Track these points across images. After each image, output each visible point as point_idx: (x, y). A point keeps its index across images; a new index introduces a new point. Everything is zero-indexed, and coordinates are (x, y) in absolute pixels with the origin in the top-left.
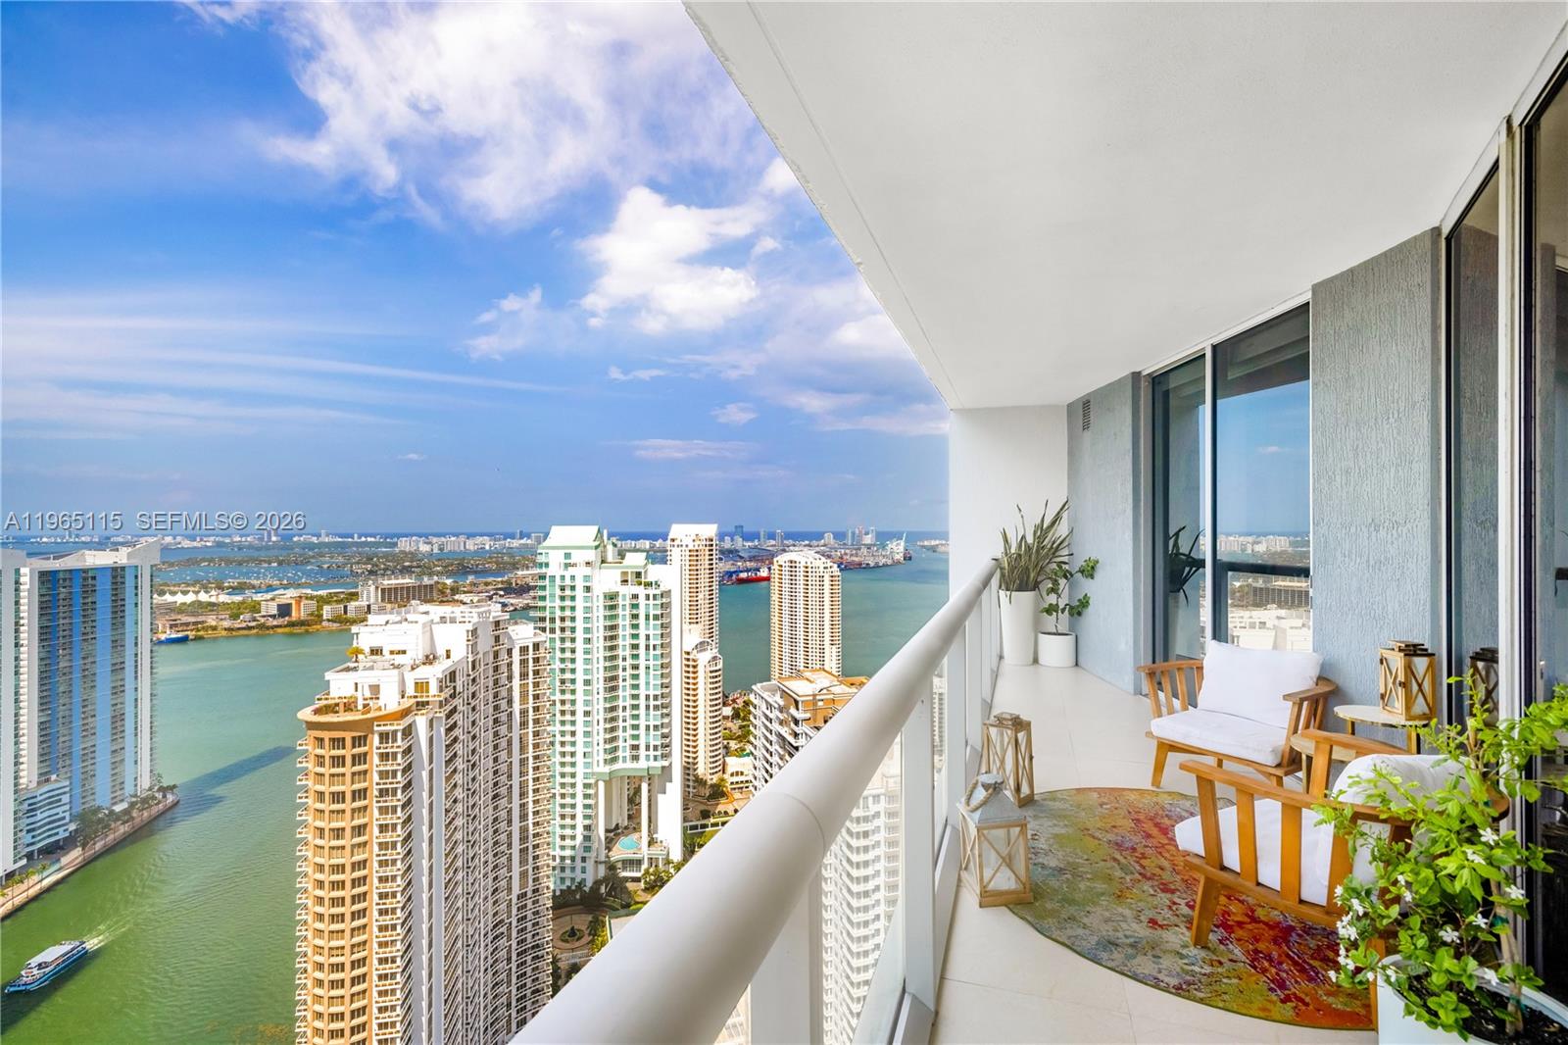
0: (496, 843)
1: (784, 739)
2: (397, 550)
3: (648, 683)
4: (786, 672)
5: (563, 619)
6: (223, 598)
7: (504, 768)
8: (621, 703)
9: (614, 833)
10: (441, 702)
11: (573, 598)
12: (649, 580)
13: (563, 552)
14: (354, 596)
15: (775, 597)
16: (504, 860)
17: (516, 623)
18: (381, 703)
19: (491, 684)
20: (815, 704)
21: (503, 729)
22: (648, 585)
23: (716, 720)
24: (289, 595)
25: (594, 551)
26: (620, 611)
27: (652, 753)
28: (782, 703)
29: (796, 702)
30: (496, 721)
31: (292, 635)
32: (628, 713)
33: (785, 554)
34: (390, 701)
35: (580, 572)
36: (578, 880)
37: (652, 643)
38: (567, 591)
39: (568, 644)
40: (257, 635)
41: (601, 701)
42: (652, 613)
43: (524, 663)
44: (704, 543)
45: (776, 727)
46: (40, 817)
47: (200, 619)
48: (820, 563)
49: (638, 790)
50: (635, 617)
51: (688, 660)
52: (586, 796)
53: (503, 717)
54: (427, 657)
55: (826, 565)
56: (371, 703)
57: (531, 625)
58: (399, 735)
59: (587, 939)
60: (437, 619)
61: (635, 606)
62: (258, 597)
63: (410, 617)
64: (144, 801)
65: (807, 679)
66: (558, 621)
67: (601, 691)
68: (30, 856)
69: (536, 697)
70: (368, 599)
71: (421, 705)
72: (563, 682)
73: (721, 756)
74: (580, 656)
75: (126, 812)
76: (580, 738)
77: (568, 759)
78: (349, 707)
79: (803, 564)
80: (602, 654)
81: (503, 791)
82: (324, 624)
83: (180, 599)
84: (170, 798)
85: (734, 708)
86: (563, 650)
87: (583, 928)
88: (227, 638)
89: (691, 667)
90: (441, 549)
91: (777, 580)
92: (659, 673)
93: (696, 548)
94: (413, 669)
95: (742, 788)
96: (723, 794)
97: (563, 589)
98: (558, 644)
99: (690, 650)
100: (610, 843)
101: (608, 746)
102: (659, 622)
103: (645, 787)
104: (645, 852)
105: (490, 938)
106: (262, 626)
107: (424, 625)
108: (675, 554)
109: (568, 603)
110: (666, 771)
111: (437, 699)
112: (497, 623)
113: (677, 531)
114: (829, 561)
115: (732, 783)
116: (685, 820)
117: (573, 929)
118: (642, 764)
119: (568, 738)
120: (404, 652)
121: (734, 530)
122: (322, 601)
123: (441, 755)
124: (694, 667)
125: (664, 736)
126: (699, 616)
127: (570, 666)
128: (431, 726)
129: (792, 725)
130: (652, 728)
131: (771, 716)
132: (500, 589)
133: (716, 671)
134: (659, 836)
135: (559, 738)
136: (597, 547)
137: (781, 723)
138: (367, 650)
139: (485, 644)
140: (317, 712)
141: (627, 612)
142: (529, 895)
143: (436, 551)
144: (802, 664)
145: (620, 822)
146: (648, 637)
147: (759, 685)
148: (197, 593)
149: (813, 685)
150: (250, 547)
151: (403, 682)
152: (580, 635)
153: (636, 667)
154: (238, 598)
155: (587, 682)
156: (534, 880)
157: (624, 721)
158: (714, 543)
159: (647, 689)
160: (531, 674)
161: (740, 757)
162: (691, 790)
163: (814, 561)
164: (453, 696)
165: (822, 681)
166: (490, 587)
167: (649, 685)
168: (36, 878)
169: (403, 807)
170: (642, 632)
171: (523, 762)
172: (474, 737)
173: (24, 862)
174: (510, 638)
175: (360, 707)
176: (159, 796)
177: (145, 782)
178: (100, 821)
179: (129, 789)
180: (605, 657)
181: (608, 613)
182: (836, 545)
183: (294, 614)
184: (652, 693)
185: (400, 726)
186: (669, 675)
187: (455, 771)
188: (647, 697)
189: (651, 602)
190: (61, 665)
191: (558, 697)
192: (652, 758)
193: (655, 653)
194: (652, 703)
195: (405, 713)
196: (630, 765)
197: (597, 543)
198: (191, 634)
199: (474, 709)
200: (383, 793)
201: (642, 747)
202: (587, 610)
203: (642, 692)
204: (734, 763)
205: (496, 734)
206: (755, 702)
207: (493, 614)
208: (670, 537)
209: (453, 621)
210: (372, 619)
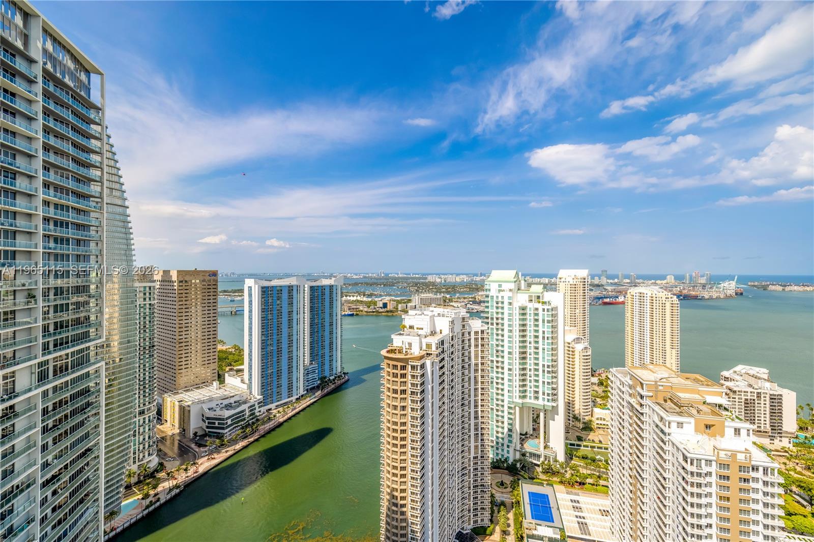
0: (463, 428)
1: (632, 406)
2: (427, 281)
3: (544, 358)
4: (637, 363)
5: (497, 319)
6: (365, 299)
7: (466, 391)
8: (528, 367)
9: (524, 437)
10: (437, 354)
11: (503, 308)
12: (544, 300)
13: (497, 284)
14: (410, 301)
15: (628, 315)
16: (466, 437)
17: (473, 319)
18: (412, 351)
19: (461, 348)
20: (657, 388)
21: (466, 372)
22: (544, 303)
23: (587, 384)
24: (386, 299)
25: (514, 284)
26: (528, 317)
27: (546, 397)
28: (631, 383)
29: (642, 384)
30: (463, 367)
31: (387, 316)
32: (532, 373)
33: (636, 288)
34: (416, 351)
35: (506, 294)
36: (505, 456)
37: (546, 335)
38: (499, 304)
39: (500, 332)
40: (376, 316)
41: (518, 364)
42: (546, 319)
43: (476, 339)
44: (580, 280)
45: (627, 397)
46: (310, 376)
47: (358, 307)
48: (663, 294)
49: (538, 416)
50: (537, 320)
51: (569, 347)
52: (509, 413)
53: (466, 366)
54: (432, 332)
55: (667, 296)
56: (408, 351)
57: (480, 321)
58: (419, 367)
59: (509, 489)
60: (436, 315)
61: (537, 314)
62: (376, 299)
63: (425, 313)
64: (339, 377)
65: (651, 370)
66: (495, 319)
67: (518, 358)
68: (307, 390)
69: (482, 358)
70: (415, 303)
71: (429, 355)
72: (497, 351)
73: (590, 406)
74: (506, 338)
75: (334, 380)
76: (506, 381)
77: (500, 392)
78: (400, 352)
79: (649, 295)
80: (518, 339)
81: (466, 402)
82: (399, 312)
83: (352, 298)
84: (347, 377)
85: (599, 379)
86: (497, 335)
87: (508, 483)
88: (366, 315)
89: (570, 352)
90: (445, 281)
91: (630, 304)
92: (550, 353)
93: (575, 283)
94: (426, 337)
95: (604, 428)
96: (591, 429)
97: (497, 303)
98: (495, 331)
99: (570, 341)
100: (522, 441)
101: (521, 389)
102: (550, 325)
103: (542, 415)
104: (541, 451)
105: (460, 474)
106: (377, 312)
107: (431, 317)
108: (562, 287)
109: (500, 310)
110: (555, 410)
111: (435, 353)
112: (463, 319)
113: (562, 273)
114: (669, 294)
115: (598, 424)
116: (567, 438)
117: (502, 481)
118: (540, 402)
119: (500, 381)
120: (422, 329)
121: (601, 273)
122: (399, 302)
123: (437, 381)
124: (573, 352)
125: (553, 389)
126: (576, 322)
127: (501, 343)
128: (433, 365)
129: (639, 398)
130: (546, 383)
131: (623, 389)
132: (471, 301)
133: (587, 356)
134: (551, 444)
135: (495, 380)
136: (515, 282)
137: (630, 395)
138: (408, 327)
139: (458, 328)
140: (388, 352)
141: (532, 318)
142: (479, 458)
143: (443, 282)
144: (648, 361)
145: (528, 431)
146: (544, 332)
147: (615, 369)
148: (357, 296)
149: (655, 375)
150: (375, 278)
151: (421, 343)
152: (506, 328)
153: (537, 348)
154: (370, 299)
155: (510, 353)
156: (481, 451)
157: (530, 377)
158: (586, 280)
159: (543, 361)
160: (480, 345)
161: (603, 409)
162: (571, 422)
163: (657, 293)
164: (443, 352)
165: (662, 373)
166: (466, 300)
167: (544, 359)
168: (309, 399)
169: (421, 401)
170: (541, 329)
171: (476, 389)
172: (452, 374)
173: (306, 392)
174: (470, 326)
175: (404, 352)
176: (343, 376)
177: (339, 370)
178: (326, 382)
179: (334, 372)
180: (520, 341)
181: (521, 317)
182: (677, 284)
183: (388, 307)
184: (546, 364)
185: (419, 363)
186: (557, 355)
187: (444, 388)
188: (544, 366)
189: (546, 313)
190: (316, 321)
191: (495, 359)
192: (546, 400)
193: (548, 341)
194: (546, 369)
195: (422, 357)
196: (533, 401)
197: (515, 279)
198: (355, 313)
199: (452, 360)
200: (412, 393)
201: (541, 393)
202: (510, 315)
203: (541, 362)
204: (598, 412)
205: (463, 374)
206: (612, 379)
207: (462, 314)
208: (558, 277)
209: (443, 316)
210: (411, 312)
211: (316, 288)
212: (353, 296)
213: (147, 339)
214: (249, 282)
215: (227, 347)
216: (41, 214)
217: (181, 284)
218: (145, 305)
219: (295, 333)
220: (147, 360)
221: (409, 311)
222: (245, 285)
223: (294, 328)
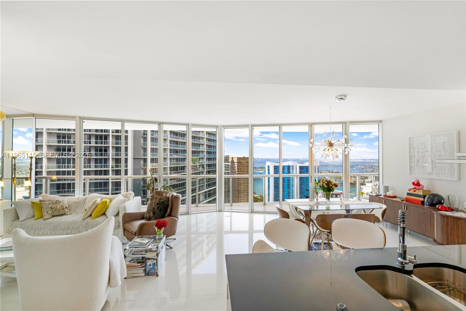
138: (366, 193)
210: (367, 184)
211: (303, 167)
212: (325, 173)
213: (227, 188)
214: (268, 163)
215: (257, 196)
216: (206, 137)
217: (238, 164)
218: (226, 172)
219: (291, 191)
220: (227, 197)
221: (366, 184)
222: (266, 165)
223: (291, 189)
